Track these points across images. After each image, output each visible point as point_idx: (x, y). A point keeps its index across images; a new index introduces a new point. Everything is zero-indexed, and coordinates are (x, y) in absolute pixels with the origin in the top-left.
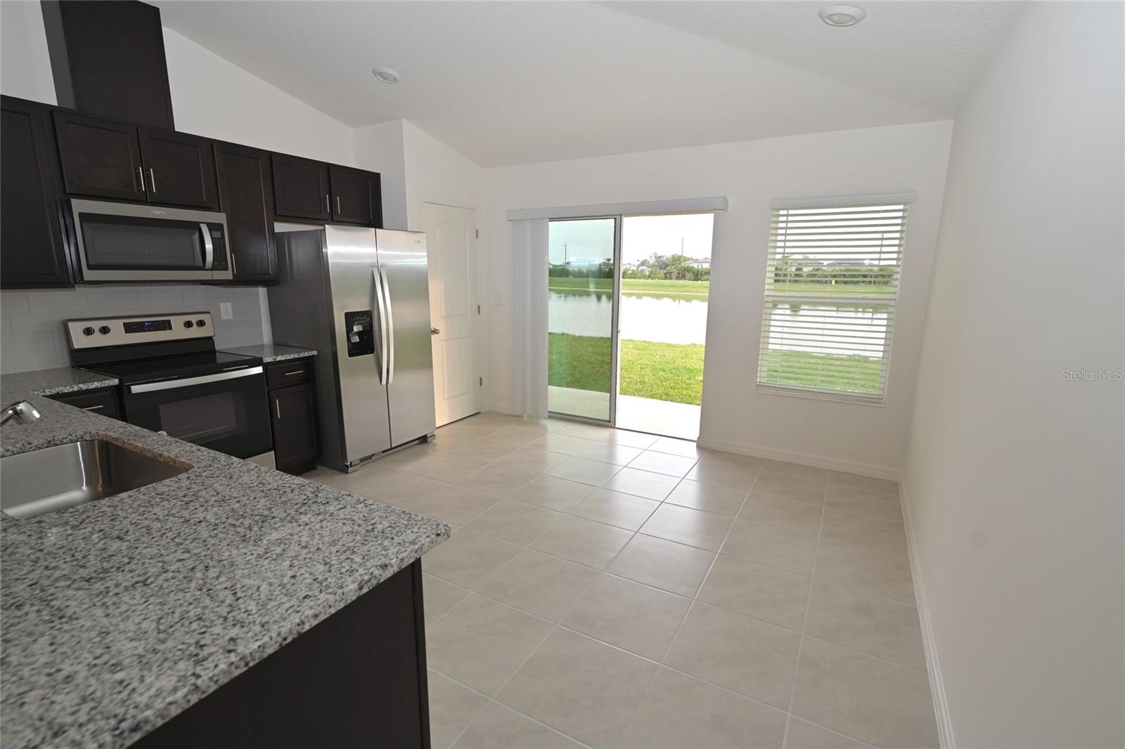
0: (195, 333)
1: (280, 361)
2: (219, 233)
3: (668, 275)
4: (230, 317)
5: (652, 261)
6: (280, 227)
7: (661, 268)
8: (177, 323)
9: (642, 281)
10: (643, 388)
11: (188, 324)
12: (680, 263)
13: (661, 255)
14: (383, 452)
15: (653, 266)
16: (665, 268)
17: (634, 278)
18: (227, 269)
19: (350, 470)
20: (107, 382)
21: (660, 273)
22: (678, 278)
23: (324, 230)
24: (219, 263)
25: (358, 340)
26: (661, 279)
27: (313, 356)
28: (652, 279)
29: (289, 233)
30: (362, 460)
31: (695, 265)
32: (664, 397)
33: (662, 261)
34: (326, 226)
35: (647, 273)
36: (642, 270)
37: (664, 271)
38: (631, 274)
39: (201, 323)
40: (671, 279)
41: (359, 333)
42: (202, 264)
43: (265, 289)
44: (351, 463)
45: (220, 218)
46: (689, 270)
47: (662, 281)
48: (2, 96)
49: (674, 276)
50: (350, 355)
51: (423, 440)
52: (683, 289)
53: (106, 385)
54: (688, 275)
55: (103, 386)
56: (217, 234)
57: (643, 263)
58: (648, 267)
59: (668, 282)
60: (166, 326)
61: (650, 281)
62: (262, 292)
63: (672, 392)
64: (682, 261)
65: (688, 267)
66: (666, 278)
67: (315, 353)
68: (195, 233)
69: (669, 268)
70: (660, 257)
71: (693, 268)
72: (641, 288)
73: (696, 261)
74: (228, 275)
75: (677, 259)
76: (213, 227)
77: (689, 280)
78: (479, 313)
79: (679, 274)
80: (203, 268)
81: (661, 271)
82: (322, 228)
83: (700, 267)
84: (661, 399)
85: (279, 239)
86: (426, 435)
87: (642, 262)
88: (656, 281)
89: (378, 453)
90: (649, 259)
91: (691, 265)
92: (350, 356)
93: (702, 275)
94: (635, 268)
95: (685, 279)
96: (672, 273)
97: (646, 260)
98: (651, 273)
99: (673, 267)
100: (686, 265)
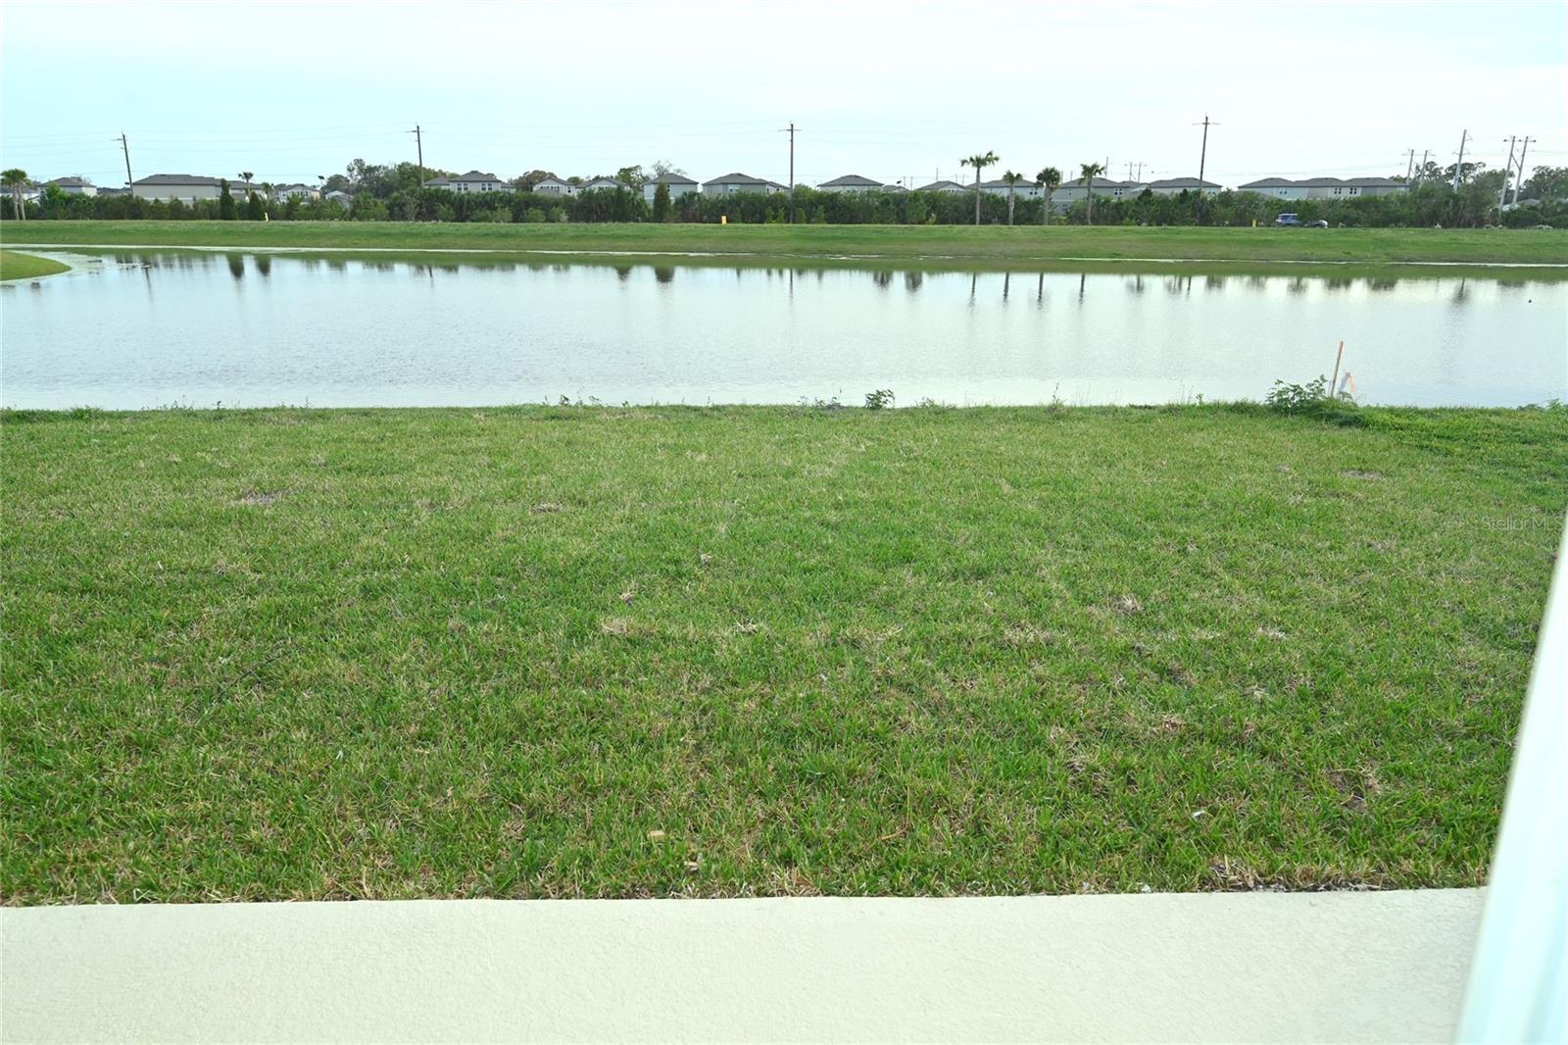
3: (396, 209)
5: (355, 178)
7: (377, 195)
9: (336, 224)
12: (419, 183)
13: (373, 165)
15: (358, 189)
16: (386, 195)
17: (318, 218)
21: (376, 205)
22: (419, 217)
26: (383, 220)
28: (360, 220)
31: (453, 187)
33: (378, 178)
35: (348, 206)
36: (333, 199)
37: (387, 202)
38: (308, 208)
40: (404, 218)
46: (445, 197)
47: (384, 223)
49: (411, 207)
52: (435, 241)
54: (443, 209)
57: (335, 182)
58: (347, 191)
59: (398, 226)
61: (356, 224)
64: (423, 177)
65: (437, 191)
66: (392, 217)
69: (395, 194)
70: (371, 169)
71: (450, 193)
72: (337, 241)
73: (454, 178)
75: (410, 175)
77: (444, 220)
79: (420, 205)
81: (379, 201)
83: (463, 192)
87: (330, 179)
88: (371, 225)
90: (345, 173)
91: (443, 188)
93: (469, 208)
94: (316, 195)
95: (436, 219)
96: (404, 205)
97: (339, 177)
98: (356, 205)
99: (404, 192)
100: (433, 188)
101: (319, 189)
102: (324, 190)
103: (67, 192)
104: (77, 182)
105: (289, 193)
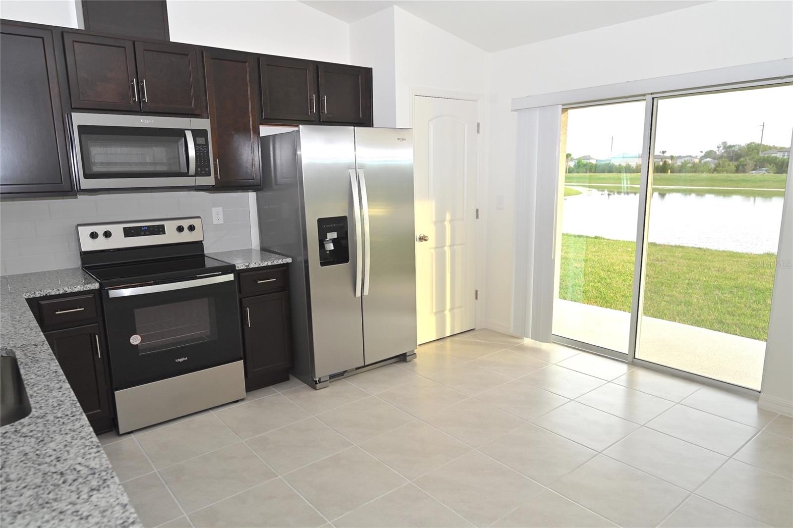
0: (186, 237)
1: (253, 268)
2: (203, 139)
3: (741, 168)
4: (221, 221)
5: (720, 152)
6: (265, 131)
7: (731, 160)
8: (170, 227)
9: (705, 175)
10: (688, 311)
11: (180, 229)
12: (758, 153)
13: (732, 144)
14: (357, 369)
15: (721, 157)
16: (737, 160)
17: (695, 172)
18: (210, 175)
19: (318, 386)
20: (89, 286)
21: (729, 165)
22: (754, 170)
23: (298, 132)
24: (202, 168)
25: (333, 248)
26: (731, 173)
27: (288, 263)
28: (718, 173)
29: (274, 136)
30: (332, 377)
31: (779, 155)
32: (717, 326)
33: (734, 151)
34: (301, 126)
35: (713, 166)
36: (705, 163)
37: (736, 163)
38: (691, 167)
39: (192, 228)
40: (744, 172)
41: (334, 241)
42: (186, 171)
43: (254, 193)
44: (320, 379)
45: (204, 124)
46: (771, 161)
47: (732, 175)
48: (1, 19)
49: (748, 168)
50: (322, 264)
51: (402, 358)
52: (760, 184)
53: (88, 289)
54: (769, 166)
55: (85, 289)
56: (201, 141)
57: (709, 154)
58: (714, 159)
59: (740, 176)
60: (160, 230)
61: (715, 175)
62: (252, 196)
63: (728, 319)
64: (761, 150)
65: (768, 157)
66: (737, 170)
67: (289, 260)
68: (181, 139)
69: (742, 159)
70: (730, 147)
71: (776, 158)
72: (703, 184)
73: (781, 150)
74: (210, 181)
75: (753, 149)
76: (197, 133)
77: (769, 172)
78: (477, 217)
79: (756, 165)
80: (186, 175)
81: (731, 163)
82: (296, 129)
84: (712, 328)
85: (265, 142)
86: (406, 353)
87: (707, 153)
88: (724, 175)
89: (352, 370)
90: (715, 149)
91: (773, 155)
92: (322, 266)
94: (697, 161)
96: (746, 165)
97: (711, 151)
98: (718, 165)
99: (748, 158)
100: (766, 155)
101: (699, 157)
102: (702, 158)
103: (585, 162)
104: (588, 158)
105: (683, 160)
